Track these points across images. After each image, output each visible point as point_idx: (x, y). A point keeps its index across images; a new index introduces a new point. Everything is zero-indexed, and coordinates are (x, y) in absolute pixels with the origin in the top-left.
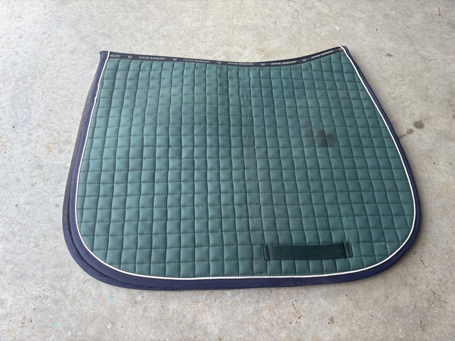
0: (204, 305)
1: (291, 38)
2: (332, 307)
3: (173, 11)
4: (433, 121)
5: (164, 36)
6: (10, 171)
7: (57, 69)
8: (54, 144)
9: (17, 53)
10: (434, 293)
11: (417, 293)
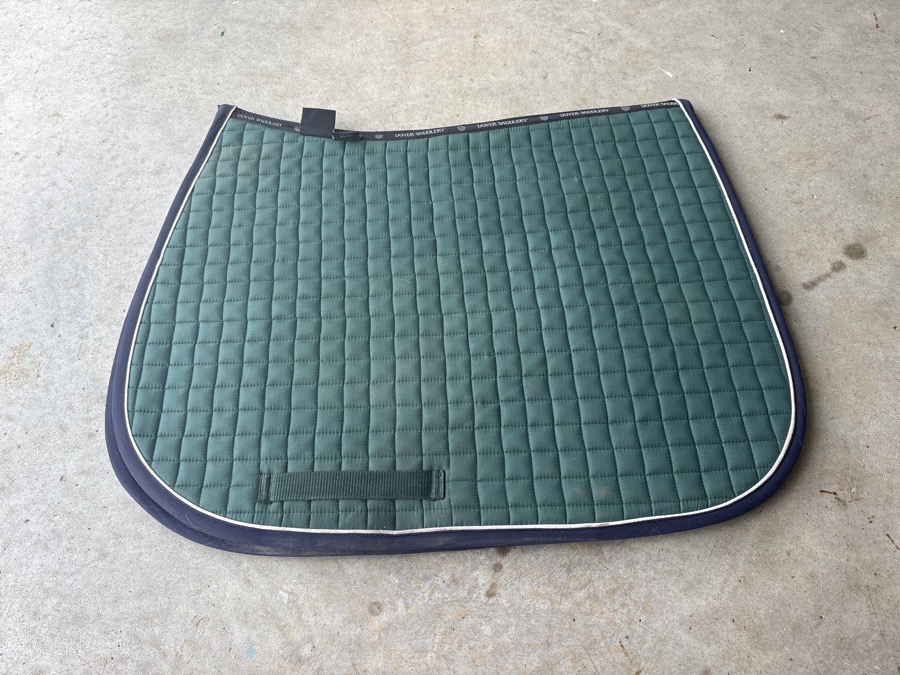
0: (438, 657)
2: (705, 646)
4: (884, 241)
6: (48, 410)
7: (131, 206)
9: (54, 184)
11: (884, 605)
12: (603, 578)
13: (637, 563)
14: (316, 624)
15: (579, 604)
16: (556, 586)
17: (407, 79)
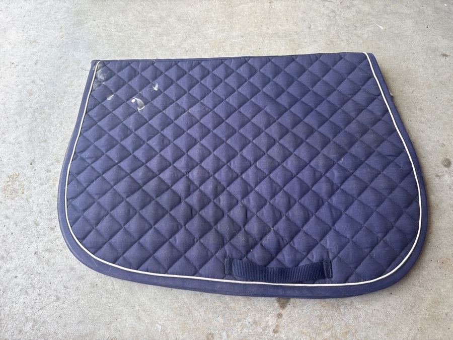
12: (340, 325)
13: (360, 317)
16: (313, 329)
17: (231, 26)
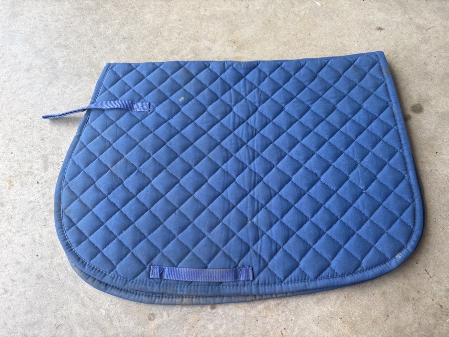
1: (266, 22)
2: (326, 332)
3: (133, 7)
4: (433, 103)
5: (125, 39)
7: (14, 91)
8: (16, 177)
10: (441, 306)
11: (422, 309)
14: (120, 327)
15: (259, 312)
17: (169, 10)
